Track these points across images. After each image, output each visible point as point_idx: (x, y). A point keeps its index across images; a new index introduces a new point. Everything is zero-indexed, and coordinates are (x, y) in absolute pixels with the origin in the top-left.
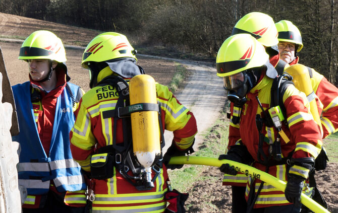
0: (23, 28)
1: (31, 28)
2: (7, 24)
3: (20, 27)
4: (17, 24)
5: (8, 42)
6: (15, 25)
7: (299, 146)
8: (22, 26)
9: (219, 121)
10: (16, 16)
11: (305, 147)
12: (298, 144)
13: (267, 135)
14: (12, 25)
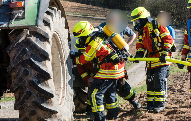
0: (79, 9)
1: (83, 9)
2: (71, 7)
3: (77, 9)
4: (76, 7)
5: (71, 16)
6: (75, 8)
7: (165, 44)
8: (78, 8)
9: (178, 56)
10: (76, 3)
11: (167, 44)
12: (165, 43)
13: (154, 41)
14: (73, 7)
